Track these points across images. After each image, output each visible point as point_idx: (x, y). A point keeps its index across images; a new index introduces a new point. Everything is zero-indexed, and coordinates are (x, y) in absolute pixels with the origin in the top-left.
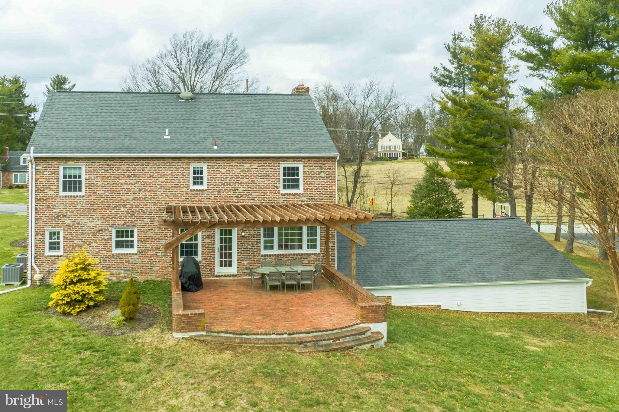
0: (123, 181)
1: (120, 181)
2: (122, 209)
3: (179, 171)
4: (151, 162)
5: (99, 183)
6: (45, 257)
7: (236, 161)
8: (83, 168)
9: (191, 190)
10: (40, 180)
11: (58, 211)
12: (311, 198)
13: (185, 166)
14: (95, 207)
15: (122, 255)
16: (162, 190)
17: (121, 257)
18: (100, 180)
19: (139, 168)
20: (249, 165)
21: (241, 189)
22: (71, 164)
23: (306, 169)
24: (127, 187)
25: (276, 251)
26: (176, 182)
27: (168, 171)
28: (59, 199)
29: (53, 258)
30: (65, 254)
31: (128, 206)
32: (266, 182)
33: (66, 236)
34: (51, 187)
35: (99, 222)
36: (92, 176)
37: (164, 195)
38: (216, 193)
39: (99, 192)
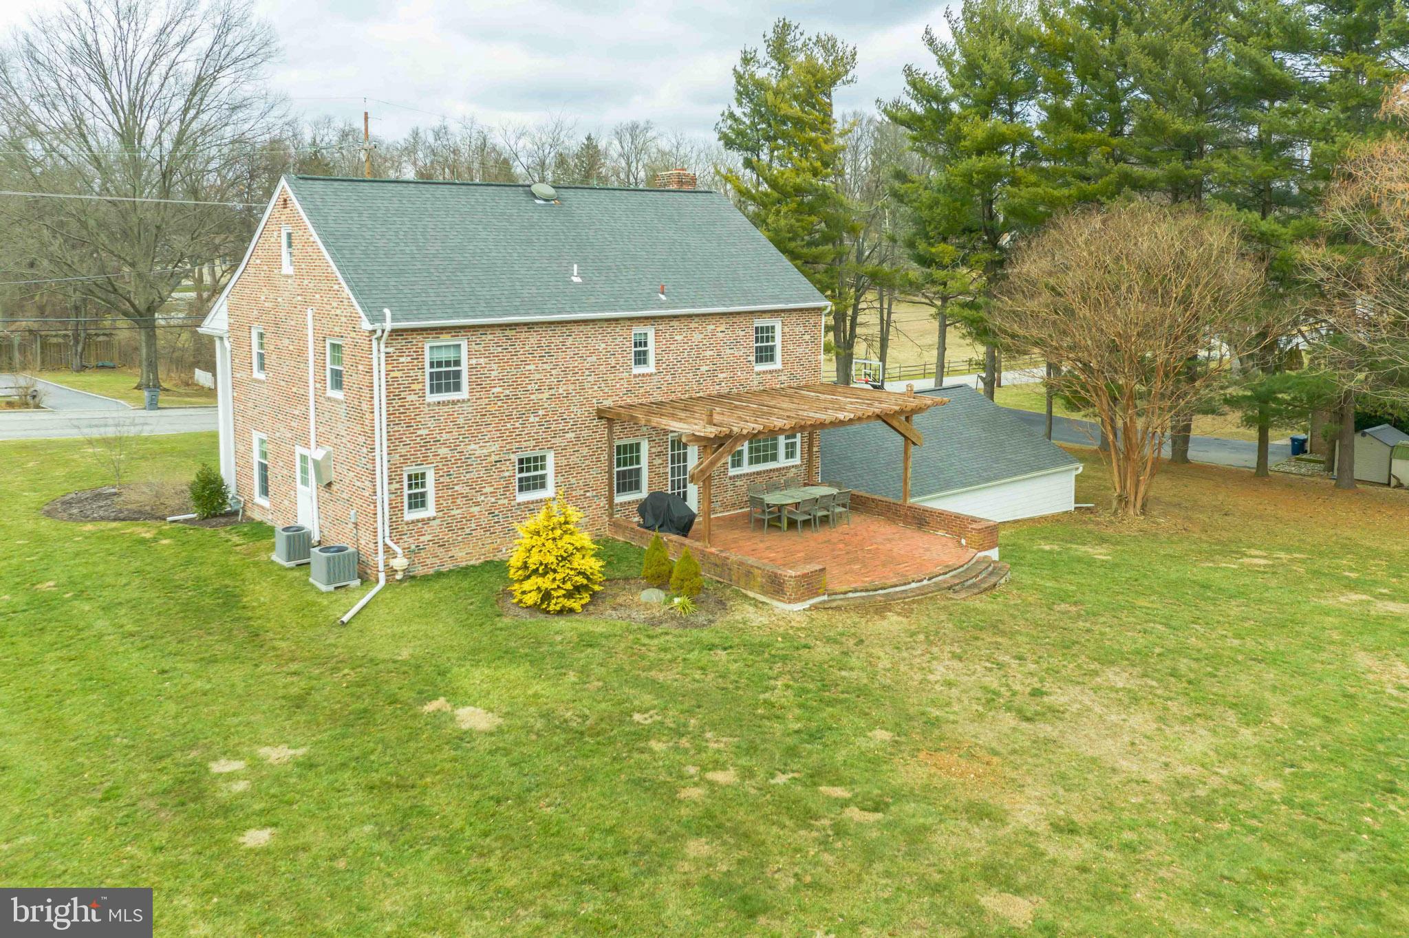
0: (532, 367)
1: (528, 367)
2: (531, 419)
3: (617, 342)
4: (575, 328)
5: (494, 373)
6: (407, 523)
7: (697, 320)
8: (464, 345)
9: (635, 376)
10: (393, 374)
11: (426, 432)
12: (793, 376)
13: (625, 332)
14: (488, 419)
15: (533, 502)
16: (591, 379)
17: (532, 507)
18: (495, 367)
19: (557, 341)
20: (713, 327)
21: (704, 368)
22: (446, 339)
23: (786, 330)
24: (538, 376)
25: (746, 468)
26: (613, 362)
27: (600, 343)
28: (426, 410)
29: (420, 525)
30: (441, 514)
31: (541, 413)
32: (736, 354)
33: (442, 480)
34: (413, 387)
35: (495, 447)
36: (482, 361)
37: (596, 388)
38: (669, 378)
39: (494, 390)
